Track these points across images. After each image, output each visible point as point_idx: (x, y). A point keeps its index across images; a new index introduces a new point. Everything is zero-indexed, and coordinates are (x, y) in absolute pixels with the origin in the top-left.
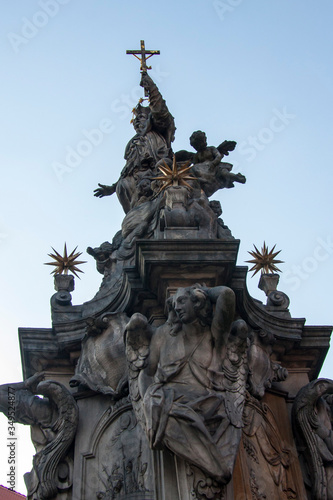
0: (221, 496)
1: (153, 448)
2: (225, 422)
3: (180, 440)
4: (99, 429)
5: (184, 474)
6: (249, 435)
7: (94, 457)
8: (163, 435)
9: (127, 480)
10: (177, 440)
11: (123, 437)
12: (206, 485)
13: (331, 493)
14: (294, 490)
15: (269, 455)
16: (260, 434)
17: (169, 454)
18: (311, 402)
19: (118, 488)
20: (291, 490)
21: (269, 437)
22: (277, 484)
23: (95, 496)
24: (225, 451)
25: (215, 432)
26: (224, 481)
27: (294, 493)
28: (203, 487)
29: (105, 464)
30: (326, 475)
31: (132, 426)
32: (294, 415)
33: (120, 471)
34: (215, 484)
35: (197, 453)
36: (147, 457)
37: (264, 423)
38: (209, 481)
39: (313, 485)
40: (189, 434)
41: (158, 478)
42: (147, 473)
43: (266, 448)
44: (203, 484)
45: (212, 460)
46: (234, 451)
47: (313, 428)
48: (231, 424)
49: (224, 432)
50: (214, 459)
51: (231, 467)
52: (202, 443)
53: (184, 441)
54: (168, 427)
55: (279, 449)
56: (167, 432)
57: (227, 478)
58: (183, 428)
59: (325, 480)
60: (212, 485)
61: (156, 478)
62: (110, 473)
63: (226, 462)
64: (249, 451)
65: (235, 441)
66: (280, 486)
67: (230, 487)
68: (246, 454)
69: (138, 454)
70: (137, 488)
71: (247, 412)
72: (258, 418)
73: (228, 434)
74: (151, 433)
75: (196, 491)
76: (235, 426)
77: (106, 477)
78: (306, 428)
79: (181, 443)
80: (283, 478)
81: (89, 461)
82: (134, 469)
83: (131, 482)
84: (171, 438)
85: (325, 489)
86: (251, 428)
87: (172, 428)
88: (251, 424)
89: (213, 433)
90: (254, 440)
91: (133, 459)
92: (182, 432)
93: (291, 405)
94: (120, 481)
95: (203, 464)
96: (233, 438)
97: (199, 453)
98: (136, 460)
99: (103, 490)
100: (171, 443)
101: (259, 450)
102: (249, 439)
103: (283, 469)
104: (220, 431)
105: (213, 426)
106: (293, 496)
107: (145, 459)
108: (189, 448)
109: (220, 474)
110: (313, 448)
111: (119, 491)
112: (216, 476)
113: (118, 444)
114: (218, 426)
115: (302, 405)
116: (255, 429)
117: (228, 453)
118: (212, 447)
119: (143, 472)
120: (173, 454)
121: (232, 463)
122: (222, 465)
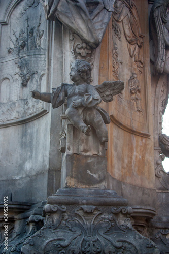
0: (91, 56)
1: (48, 19)
2: (101, 6)
3: (67, 14)
4: (12, 5)
5: (68, 39)
6: (117, 21)
7: (7, 25)
8: (56, 9)
9: (29, 41)
10: (65, 14)
11: (28, 12)
12: (82, 47)
13: (166, 66)
14: (142, 62)
15: (129, 37)
16: (125, 21)
17: (59, 24)
18: (165, 4)
19: (23, 46)
20: (140, 62)
21: (132, 25)
22: (131, 57)
23: (7, 50)
24: (98, 26)
25: (92, 12)
26: (95, 46)
27: (142, 64)
28: (79, 49)
29: (15, 30)
30: (166, 55)
31: (35, 4)
32: (152, 12)
33: (25, 35)
34: (88, 47)
35: (78, 25)
36: (44, 26)
37: (129, 15)
38: (84, 45)
39: (156, 61)
40: (73, 10)
41: (50, 41)
42: (43, 37)
43: (128, 32)
44: (80, 46)
45: (87, 31)
46: (104, 26)
47: (163, 22)
48: (104, 8)
49: (99, 13)
50: (90, 30)
51: (101, 37)
52: (82, 18)
53: (70, 15)
54: (60, 4)
55: (137, 34)
56: (59, 8)
57: (97, 44)
58: (70, 6)
59: (164, 58)
60: (86, 48)
61: (49, 41)
62: (18, 36)
63: (98, 33)
64: (116, 31)
65: (106, 20)
66: (134, 58)
67: (98, 51)
68: (113, 33)
69: (38, 25)
70: (35, 47)
71: (118, 5)
72: (126, 11)
73: (101, 14)
74: (47, 8)
75: (74, 50)
76: (107, 10)
77: (15, 39)
78: (158, 21)
79: (68, 17)
80: (136, 53)
81: (3, 27)
82: (35, 34)
83: (32, 42)
84: (61, 13)
85: (163, 64)
86: (120, 17)
87: (62, 5)
88: (120, 13)
89: (91, 12)
90: (120, 25)
91: (35, 27)
92: (69, 9)
93: (152, 5)
94: (24, 42)
95: (81, 32)
96: (105, 18)
97: (79, 25)
98: (36, 29)
99: (12, 46)
100: (61, 16)
101: (122, 32)
102: (117, 23)
103: (137, 48)
104: (96, 12)
105: (92, 7)
106: (141, 65)
107: (42, 28)
108: (73, 21)
109: (92, 41)
110: (160, 36)
111: (23, 48)
112: (90, 42)
113: (25, 17)
114: (95, 8)
115: (159, 5)
116: (122, 18)
117: (100, 28)
118: (89, 22)
119: (40, 37)
120: (62, 24)
121: (102, 35)
122: (94, 35)
